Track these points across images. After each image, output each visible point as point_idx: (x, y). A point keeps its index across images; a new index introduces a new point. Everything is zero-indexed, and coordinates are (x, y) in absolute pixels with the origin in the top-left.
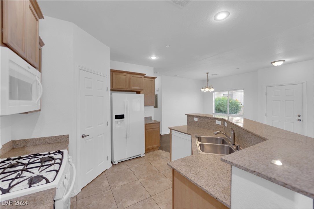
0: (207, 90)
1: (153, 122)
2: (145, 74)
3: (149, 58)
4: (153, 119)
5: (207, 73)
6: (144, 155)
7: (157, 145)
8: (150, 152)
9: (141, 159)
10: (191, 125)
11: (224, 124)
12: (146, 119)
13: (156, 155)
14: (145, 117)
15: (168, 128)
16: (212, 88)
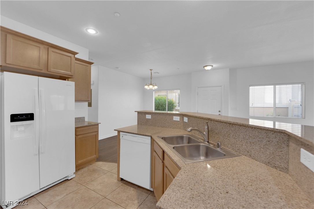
0: (151, 87)
1: (86, 124)
2: (77, 53)
3: (85, 29)
4: (86, 120)
5: (150, 70)
6: (74, 176)
7: (94, 156)
8: (83, 168)
9: (67, 183)
10: (142, 124)
11: (183, 119)
12: (78, 120)
13: (94, 171)
14: (76, 119)
15: (115, 130)
16: (156, 85)
